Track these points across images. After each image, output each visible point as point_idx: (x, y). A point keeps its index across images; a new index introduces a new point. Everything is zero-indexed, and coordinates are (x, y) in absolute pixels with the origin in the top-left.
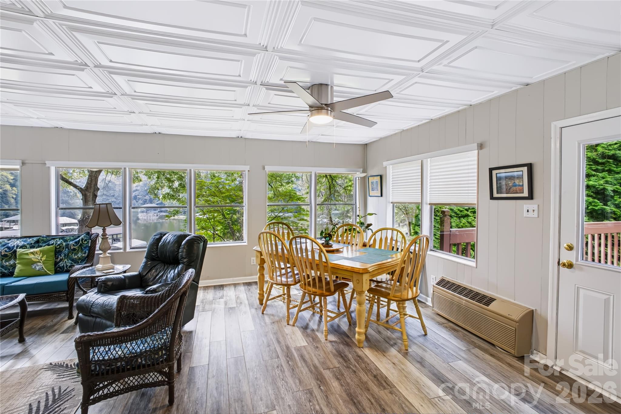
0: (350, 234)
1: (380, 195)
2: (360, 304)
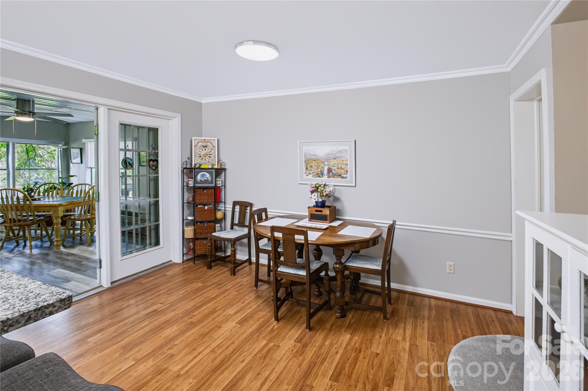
0: (51, 191)
1: (80, 162)
2: (57, 224)
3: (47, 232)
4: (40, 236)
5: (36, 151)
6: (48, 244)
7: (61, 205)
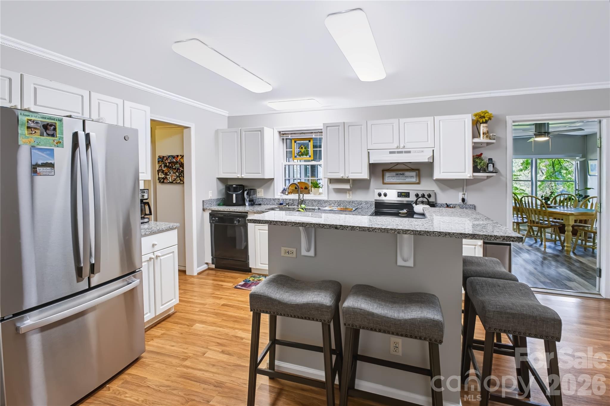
0: (566, 202)
2: (568, 231)
3: (560, 238)
4: (554, 239)
5: (562, 164)
6: (560, 248)
7: (572, 214)
